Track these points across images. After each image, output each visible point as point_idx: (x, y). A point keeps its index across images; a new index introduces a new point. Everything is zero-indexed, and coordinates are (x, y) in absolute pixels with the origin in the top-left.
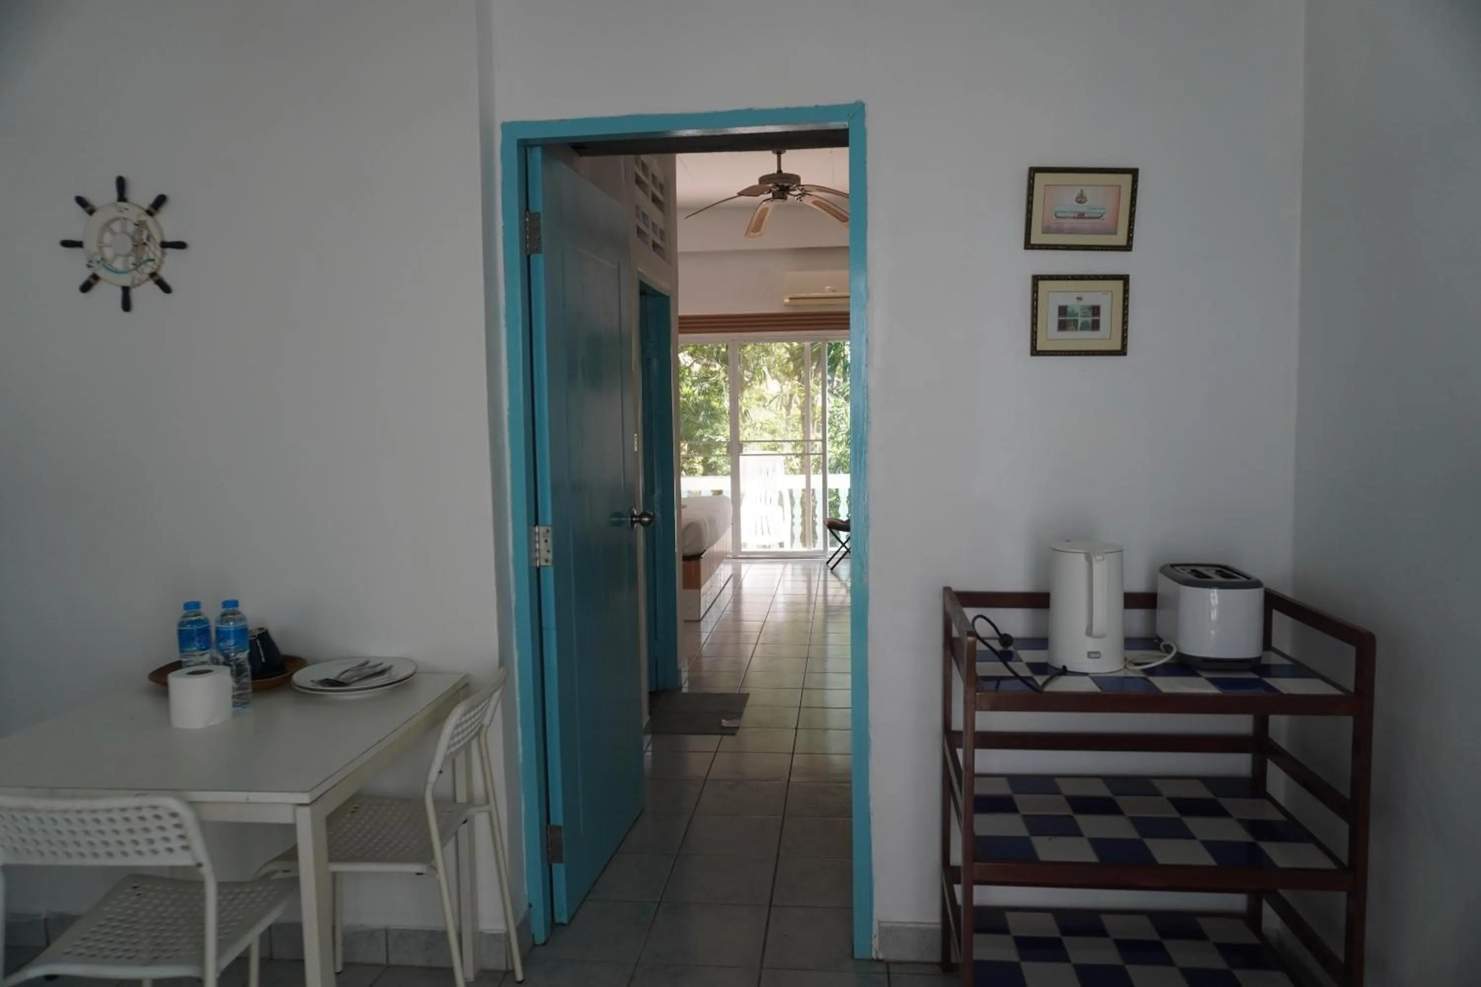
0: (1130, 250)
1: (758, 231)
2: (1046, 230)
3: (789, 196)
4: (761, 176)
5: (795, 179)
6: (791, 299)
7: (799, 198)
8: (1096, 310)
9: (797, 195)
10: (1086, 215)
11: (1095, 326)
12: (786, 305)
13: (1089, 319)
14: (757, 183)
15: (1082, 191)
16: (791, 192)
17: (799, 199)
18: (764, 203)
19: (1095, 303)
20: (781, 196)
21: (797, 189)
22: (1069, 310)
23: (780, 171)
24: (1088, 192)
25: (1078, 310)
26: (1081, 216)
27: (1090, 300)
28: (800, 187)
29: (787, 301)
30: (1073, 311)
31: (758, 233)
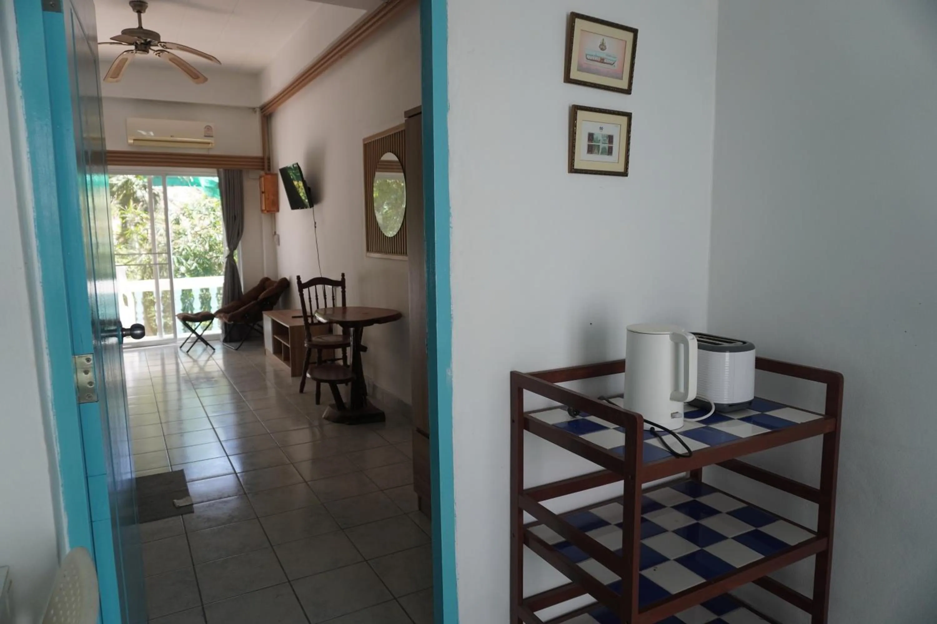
0: (630, 93)
1: (116, 77)
2: (580, 69)
3: (150, 51)
4: (125, 28)
5: (156, 36)
6: (134, 140)
7: (158, 53)
8: (610, 139)
9: (157, 51)
10: (605, 61)
11: (610, 151)
12: (130, 145)
13: (607, 146)
14: (120, 33)
15: (603, 40)
16: (153, 48)
17: (158, 55)
18: (125, 53)
19: (610, 134)
20: (144, 49)
21: (159, 44)
22: (595, 137)
23: (140, 27)
24: (607, 42)
25: (600, 138)
26: (602, 61)
27: (608, 130)
28: (162, 44)
29: (131, 141)
30: (597, 138)
31: (115, 79)
